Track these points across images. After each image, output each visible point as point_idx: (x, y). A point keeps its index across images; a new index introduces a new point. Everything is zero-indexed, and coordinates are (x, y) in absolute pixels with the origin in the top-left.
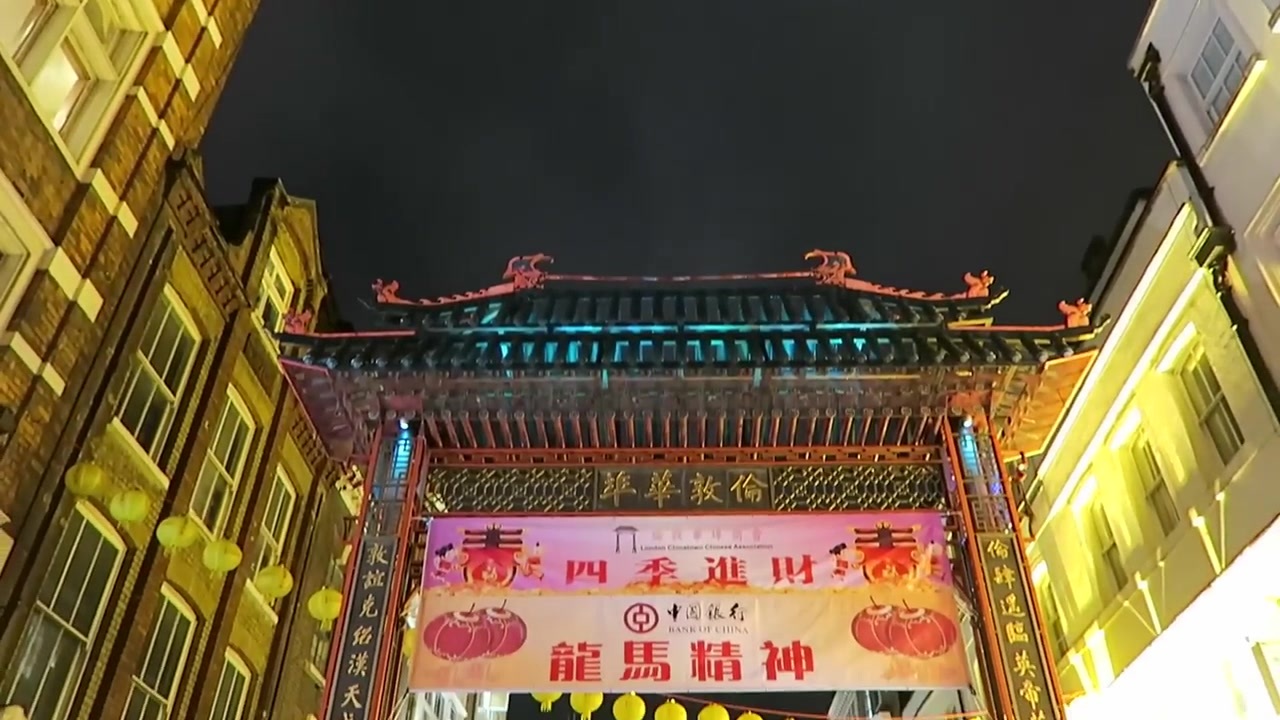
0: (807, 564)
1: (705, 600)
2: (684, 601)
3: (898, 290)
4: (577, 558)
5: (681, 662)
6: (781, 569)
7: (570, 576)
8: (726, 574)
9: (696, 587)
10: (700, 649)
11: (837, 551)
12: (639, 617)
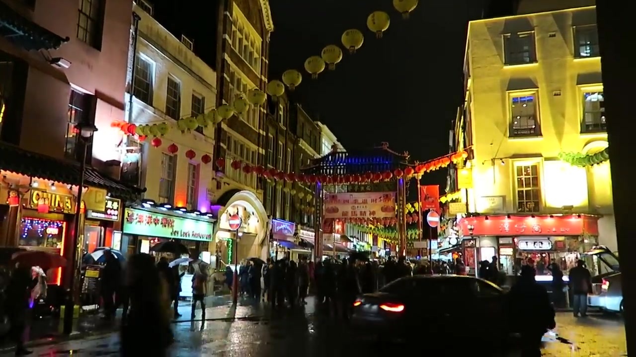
0: (376, 200)
1: (362, 205)
2: (359, 206)
3: (399, 154)
4: (345, 199)
5: (358, 213)
6: (372, 201)
7: (344, 202)
8: (365, 202)
9: (360, 204)
10: (361, 212)
11: (380, 198)
12: (353, 208)
